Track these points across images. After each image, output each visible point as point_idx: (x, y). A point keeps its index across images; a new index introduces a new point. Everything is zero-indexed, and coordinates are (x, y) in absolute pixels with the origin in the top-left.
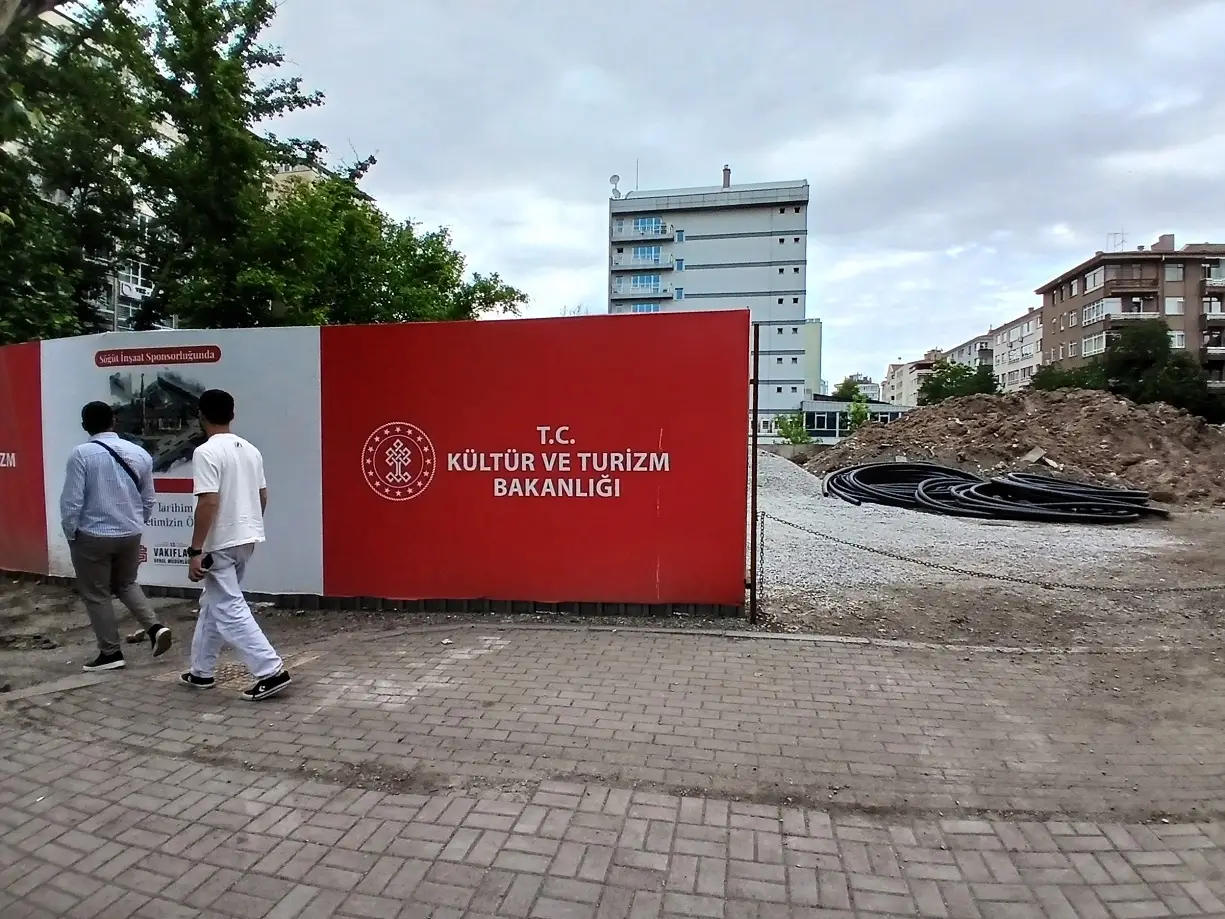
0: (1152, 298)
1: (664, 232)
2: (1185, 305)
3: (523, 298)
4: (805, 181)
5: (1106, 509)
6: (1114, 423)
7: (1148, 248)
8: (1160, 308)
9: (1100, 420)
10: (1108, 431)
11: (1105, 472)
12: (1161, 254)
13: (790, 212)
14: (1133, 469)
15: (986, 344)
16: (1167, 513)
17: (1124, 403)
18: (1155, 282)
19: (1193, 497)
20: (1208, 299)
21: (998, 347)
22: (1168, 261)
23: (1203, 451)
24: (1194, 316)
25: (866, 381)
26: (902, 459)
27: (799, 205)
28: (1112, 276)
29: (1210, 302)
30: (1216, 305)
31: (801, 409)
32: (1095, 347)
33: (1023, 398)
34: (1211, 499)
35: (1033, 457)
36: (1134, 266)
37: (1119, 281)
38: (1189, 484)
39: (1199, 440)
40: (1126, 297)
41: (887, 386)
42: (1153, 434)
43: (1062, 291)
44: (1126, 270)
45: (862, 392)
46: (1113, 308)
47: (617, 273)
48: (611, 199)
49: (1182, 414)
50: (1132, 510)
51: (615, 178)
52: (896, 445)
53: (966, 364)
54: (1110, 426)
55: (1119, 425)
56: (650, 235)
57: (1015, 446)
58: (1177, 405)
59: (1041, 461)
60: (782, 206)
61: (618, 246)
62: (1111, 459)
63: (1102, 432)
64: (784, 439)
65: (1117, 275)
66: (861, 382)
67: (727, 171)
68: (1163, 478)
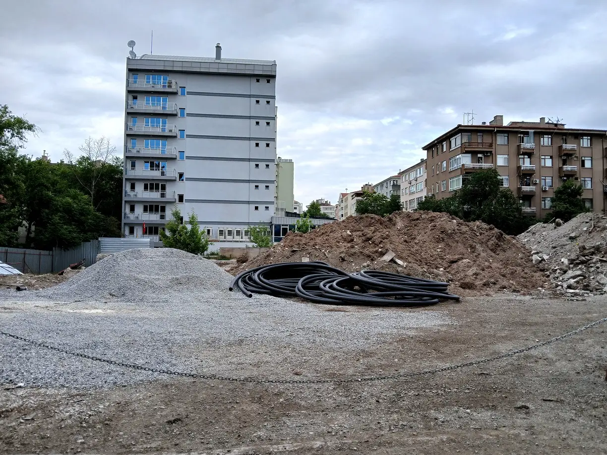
0: (489, 155)
1: (170, 86)
2: (509, 160)
3: (30, 128)
4: (275, 61)
5: (416, 296)
6: (447, 234)
7: (488, 124)
8: (494, 161)
9: (438, 233)
10: (443, 240)
11: (437, 268)
12: (494, 127)
13: (263, 82)
14: (455, 266)
15: (396, 181)
16: (459, 298)
17: (455, 221)
18: (491, 145)
19: (486, 285)
20: (522, 157)
21: (403, 184)
22: (498, 132)
23: (501, 253)
24: (514, 166)
25: (326, 204)
26: (306, 260)
27: (270, 78)
28: (465, 140)
29: (524, 158)
30: (527, 160)
31: (271, 222)
32: (456, 184)
33: (396, 217)
34: (498, 286)
35: (387, 257)
36: (479, 134)
37: (470, 143)
38: (485, 276)
39: (499, 246)
40: (474, 153)
41: (339, 208)
42: (470, 242)
43: (437, 149)
44: (474, 137)
45: (322, 212)
46: (466, 161)
47: (131, 115)
48: (128, 59)
49: (491, 229)
50: (434, 297)
51: (132, 44)
52: (303, 250)
53: (385, 195)
54: (444, 237)
55: (450, 236)
56: (159, 88)
57: (380, 250)
58: (488, 222)
59: (392, 261)
60: (258, 77)
61: (133, 94)
62: (442, 258)
63: (439, 240)
64: (254, 244)
65: (469, 140)
66: (323, 205)
67: (218, 48)
68: (470, 272)
